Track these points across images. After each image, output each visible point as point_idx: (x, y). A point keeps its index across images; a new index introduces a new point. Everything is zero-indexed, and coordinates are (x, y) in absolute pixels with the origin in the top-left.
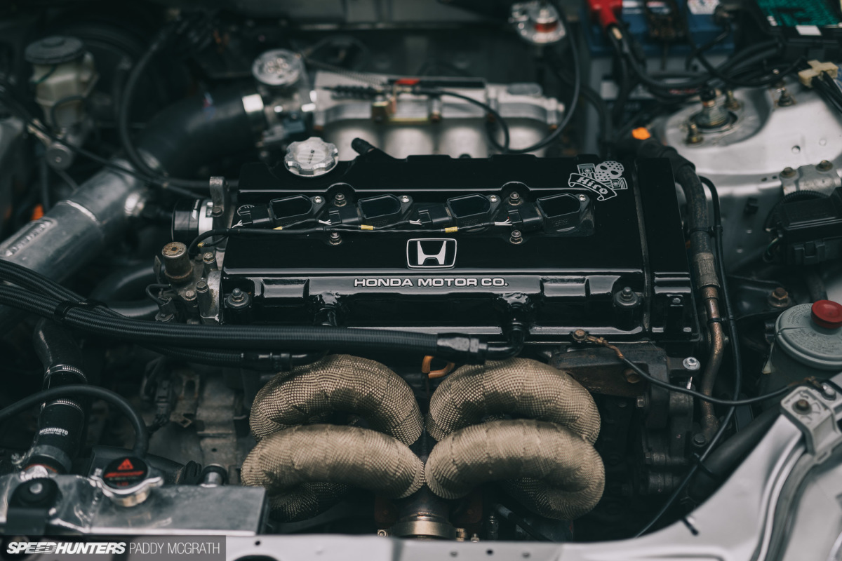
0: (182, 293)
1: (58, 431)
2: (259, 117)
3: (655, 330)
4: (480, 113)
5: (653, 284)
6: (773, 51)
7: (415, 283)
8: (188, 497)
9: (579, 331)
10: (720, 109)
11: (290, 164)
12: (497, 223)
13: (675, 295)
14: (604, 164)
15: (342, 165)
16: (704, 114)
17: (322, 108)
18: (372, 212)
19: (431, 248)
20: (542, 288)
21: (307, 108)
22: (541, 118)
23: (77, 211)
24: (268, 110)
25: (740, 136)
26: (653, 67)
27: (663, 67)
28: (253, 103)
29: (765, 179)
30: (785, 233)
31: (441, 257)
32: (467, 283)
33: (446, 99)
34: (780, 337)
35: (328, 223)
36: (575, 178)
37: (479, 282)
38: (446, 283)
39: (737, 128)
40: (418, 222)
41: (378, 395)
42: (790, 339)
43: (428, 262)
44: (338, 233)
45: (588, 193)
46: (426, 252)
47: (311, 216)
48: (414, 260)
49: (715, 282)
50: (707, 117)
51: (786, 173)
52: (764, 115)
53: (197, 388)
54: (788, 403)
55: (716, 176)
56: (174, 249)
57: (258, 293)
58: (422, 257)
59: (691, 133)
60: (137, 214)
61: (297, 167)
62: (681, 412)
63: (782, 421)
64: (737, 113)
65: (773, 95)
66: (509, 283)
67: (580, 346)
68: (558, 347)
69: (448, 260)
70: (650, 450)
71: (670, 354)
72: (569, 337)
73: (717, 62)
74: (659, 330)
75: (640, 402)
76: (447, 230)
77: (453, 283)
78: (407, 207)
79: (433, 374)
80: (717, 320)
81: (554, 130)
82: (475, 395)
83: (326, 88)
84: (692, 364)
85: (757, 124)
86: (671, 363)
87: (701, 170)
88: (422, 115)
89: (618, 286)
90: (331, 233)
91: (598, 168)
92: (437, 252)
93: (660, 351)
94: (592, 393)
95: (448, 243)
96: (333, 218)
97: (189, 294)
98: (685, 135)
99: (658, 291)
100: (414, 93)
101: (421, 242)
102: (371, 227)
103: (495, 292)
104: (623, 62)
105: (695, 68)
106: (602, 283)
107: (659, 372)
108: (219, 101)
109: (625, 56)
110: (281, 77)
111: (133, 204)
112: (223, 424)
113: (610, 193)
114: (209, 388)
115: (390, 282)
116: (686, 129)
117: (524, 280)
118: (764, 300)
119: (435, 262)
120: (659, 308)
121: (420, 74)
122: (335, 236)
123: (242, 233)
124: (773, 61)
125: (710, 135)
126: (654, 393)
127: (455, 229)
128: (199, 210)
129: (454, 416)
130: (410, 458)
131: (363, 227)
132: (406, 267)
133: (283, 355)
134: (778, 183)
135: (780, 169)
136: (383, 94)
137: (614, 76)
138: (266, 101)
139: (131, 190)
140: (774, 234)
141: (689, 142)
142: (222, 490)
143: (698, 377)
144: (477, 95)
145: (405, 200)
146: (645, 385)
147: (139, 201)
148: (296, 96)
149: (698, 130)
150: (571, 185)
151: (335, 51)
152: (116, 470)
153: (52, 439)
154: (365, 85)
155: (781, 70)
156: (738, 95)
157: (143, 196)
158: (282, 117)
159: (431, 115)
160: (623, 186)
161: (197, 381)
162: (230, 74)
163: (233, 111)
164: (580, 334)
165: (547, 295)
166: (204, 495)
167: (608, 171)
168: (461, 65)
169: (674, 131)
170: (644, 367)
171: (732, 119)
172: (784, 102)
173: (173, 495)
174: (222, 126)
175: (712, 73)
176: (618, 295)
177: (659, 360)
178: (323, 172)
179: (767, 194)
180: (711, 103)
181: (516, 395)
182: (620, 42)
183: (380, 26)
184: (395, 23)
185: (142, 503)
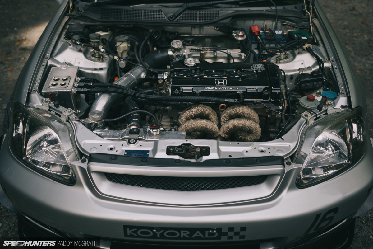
0: (161, 92)
1: (137, 120)
2: (172, 56)
3: (272, 100)
4: (226, 55)
5: (272, 90)
6: (296, 43)
7: (218, 88)
8: (168, 133)
9: (255, 100)
10: (284, 55)
11: (186, 63)
12: (235, 76)
13: (277, 92)
14: (259, 64)
15: (197, 64)
16: (280, 56)
17: (187, 54)
18: (207, 73)
19: (221, 81)
20: (247, 90)
21: (184, 54)
22: (241, 57)
23: (131, 75)
24: (174, 54)
25: (288, 61)
26: (267, 46)
27: (269, 46)
28: (170, 53)
29: (295, 71)
30: (300, 81)
31: (223, 83)
32: (229, 88)
33: (218, 52)
34: (300, 103)
35: (196, 75)
36: (253, 67)
37: (232, 88)
38: (225, 89)
39: (288, 60)
40: (217, 76)
41: (209, 114)
42: (302, 103)
43: (220, 84)
44: (199, 78)
45: (256, 70)
46: (220, 82)
47: (192, 74)
48: (217, 83)
49: (285, 91)
50: (281, 57)
51: (300, 69)
52: (294, 56)
53: (161, 117)
54: (303, 115)
55: (285, 70)
56: (161, 81)
57: (181, 91)
58: (219, 83)
59: (277, 61)
60: (144, 77)
61: (188, 64)
62: (278, 118)
63: (302, 118)
64: (288, 56)
65: (296, 52)
66: (239, 89)
67: (255, 103)
68: (250, 104)
69: (225, 83)
70: (271, 128)
71: (276, 105)
72: (253, 102)
73: (283, 45)
74: (273, 100)
75: (269, 116)
76: (224, 77)
77: (226, 89)
78: (214, 73)
79: (221, 110)
80: (286, 99)
81: (244, 60)
82: (232, 114)
83: (189, 49)
84: (281, 108)
85: (293, 59)
86: (276, 107)
87: (280, 68)
88: (212, 56)
89: (264, 90)
90: (197, 77)
91: (258, 65)
92: (222, 82)
93: (273, 105)
94: (258, 114)
95: (225, 80)
96: (197, 75)
97: (163, 92)
98: (276, 61)
99: (273, 91)
100: (210, 50)
101: (219, 80)
102: (207, 77)
103: (236, 91)
104: (260, 44)
105: (277, 46)
106: (260, 89)
107: (273, 109)
108: (162, 52)
109: (261, 43)
110: (177, 46)
111: (143, 75)
112: (167, 125)
113: (261, 70)
114: (164, 117)
115: (212, 88)
116: (276, 60)
117: (243, 88)
118: (295, 98)
119: (222, 84)
120: (273, 95)
121: (210, 47)
122: (198, 78)
123: (176, 77)
124: (296, 44)
125: (282, 61)
126: (273, 114)
127: (226, 77)
128: (164, 74)
129: (227, 119)
130: (217, 128)
131: (205, 76)
132: (215, 85)
133: (189, 103)
134: (298, 72)
135: (299, 68)
136: (203, 51)
137: (258, 49)
138: (173, 52)
139: (143, 72)
140: (298, 82)
141: (277, 63)
142: (176, 132)
143: (282, 110)
144: (226, 51)
145: (214, 71)
146: (270, 112)
147: (144, 74)
148: (181, 51)
149: (279, 60)
150: (252, 69)
151: (188, 42)
152: (153, 126)
153: (136, 121)
154: (198, 48)
155: (298, 46)
156: (288, 52)
157: (145, 73)
158: (177, 56)
159: (214, 56)
160: (264, 69)
161: (161, 116)
162: (164, 46)
163: (166, 54)
164: (255, 101)
165: (248, 91)
166: (172, 133)
167: (260, 66)
168: (219, 46)
169: (273, 60)
170: (270, 108)
171: (287, 58)
172: (299, 53)
173: (165, 133)
174: (163, 57)
175: (282, 47)
176: (264, 92)
177: (273, 107)
178: (194, 65)
179: (295, 74)
180: (282, 53)
181: (241, 113)
182: (259, 39)
183: (200, 35)
184: (204, 35)
185: (158, 134)
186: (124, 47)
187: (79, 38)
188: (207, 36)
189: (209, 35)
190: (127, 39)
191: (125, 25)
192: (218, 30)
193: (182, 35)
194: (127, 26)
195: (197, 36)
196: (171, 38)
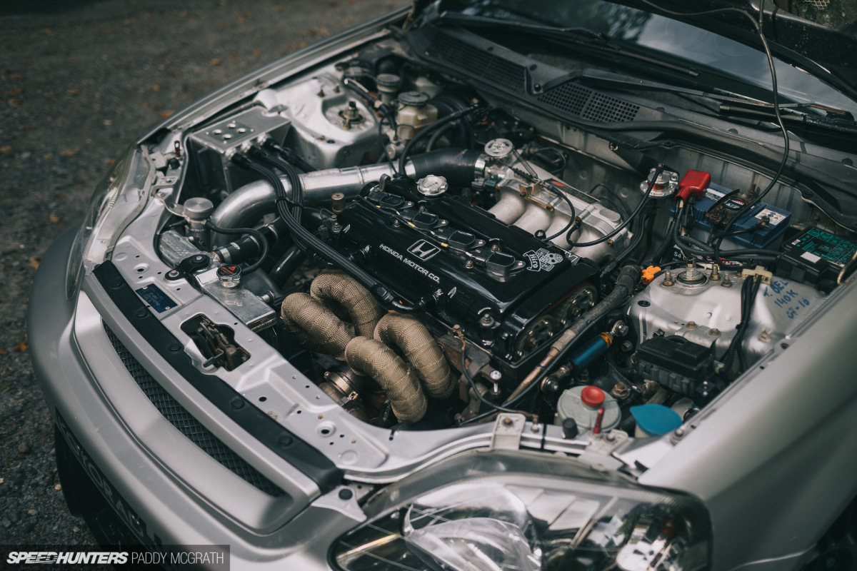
10: (696, 272)
11: (418, 183)
12: (467, 253)
14: (554, 255)
21: (500, 175)
28: (480, 164)
31: (424, 254)
34: (561, 398)
35: (399, 214)
36: (531, 253)
40: (434, 234)
43: (416, 253)
45: (527, 263)
46: (421, 248)
48: (413, 248)
49: (560, 348)
51: (690, 325)
58: (417, 249)
59: (666, 278)
69: (426, 256)
76: (442, 244)
78: (441, 226)
83: (513, 168)
90: (395, 219)
91: (548, 255)
92: (426, 250)
96: (403, 213)
101: (426, 243)
102: (413, 225)
113: (538, 269)
119: (419, 254)
122: (397, 222)
127: (446, 245)
131: (410, 224)
132: (406, 249)
141: (663, 283)
144: (585, 205)
145: (444, 222)
150: (525, 255)
152: (227, 268)
153: (231, 247)
159: (548, 205)
160: (549, 269)
163: (471, 163)
166: (252, 300)
167: (552, 258)
171: (702, 283)
178: (429, 194)
180: (690, 266)
182: (679, 209)
183: (580, 152)
184: (588, 153)
185: (232, 288)
186: (407, 117)
187: (360, 75)
188: (594, 158)
189: (597, 157)
190: (415, 103)
191: (452, 77)
192: (616, 152)
193: (545, 138)
194: (454, 80)
195: (573, 149)
196: (521, 135)
